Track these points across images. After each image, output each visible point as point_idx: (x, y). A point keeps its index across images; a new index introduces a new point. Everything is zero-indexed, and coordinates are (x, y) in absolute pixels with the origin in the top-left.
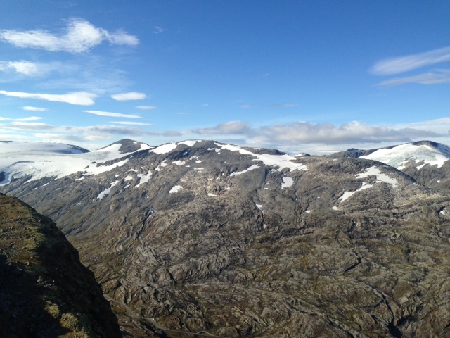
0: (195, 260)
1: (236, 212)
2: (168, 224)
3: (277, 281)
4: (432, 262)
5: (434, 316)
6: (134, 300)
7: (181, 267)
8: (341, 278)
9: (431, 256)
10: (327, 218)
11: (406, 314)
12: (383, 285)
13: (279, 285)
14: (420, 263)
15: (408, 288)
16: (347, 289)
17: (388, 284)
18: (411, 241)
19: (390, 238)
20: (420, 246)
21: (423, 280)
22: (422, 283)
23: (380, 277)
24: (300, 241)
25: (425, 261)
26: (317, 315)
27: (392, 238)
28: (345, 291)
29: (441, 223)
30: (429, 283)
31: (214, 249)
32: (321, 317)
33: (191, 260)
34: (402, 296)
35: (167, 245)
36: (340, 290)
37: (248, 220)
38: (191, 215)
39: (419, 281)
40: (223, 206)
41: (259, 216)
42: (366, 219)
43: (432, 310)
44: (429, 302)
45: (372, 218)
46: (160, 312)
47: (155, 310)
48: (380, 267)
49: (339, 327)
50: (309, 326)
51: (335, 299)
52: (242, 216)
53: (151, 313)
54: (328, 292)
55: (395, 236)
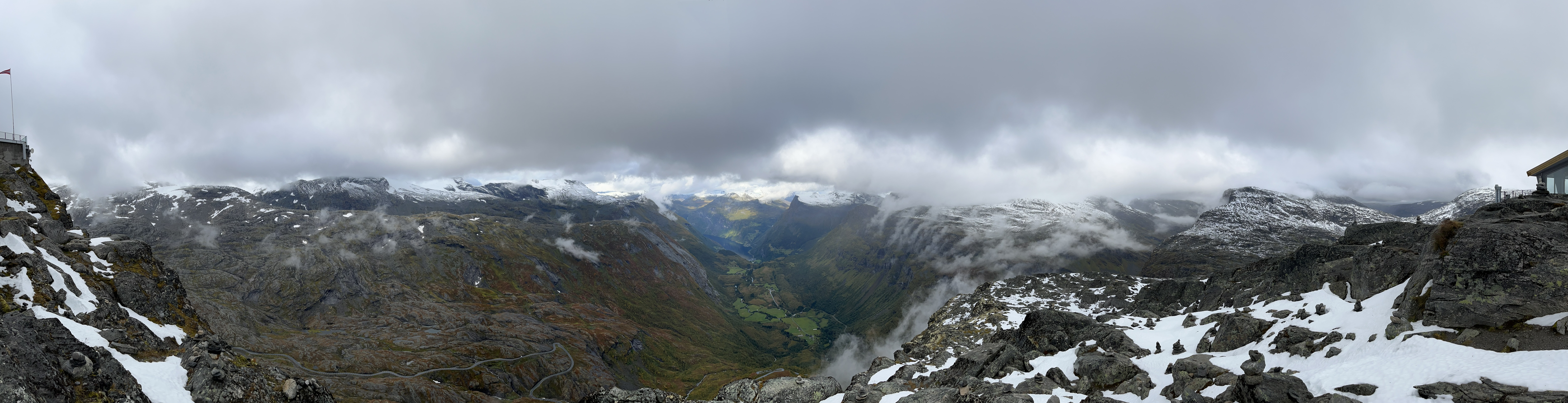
1: (136, 229)
34: (250, 277)
37: (147, 234)
40: (127, 225)
41: (154, 231)
44: (267, 279)
52: (142, 232)
55: (247, 238)
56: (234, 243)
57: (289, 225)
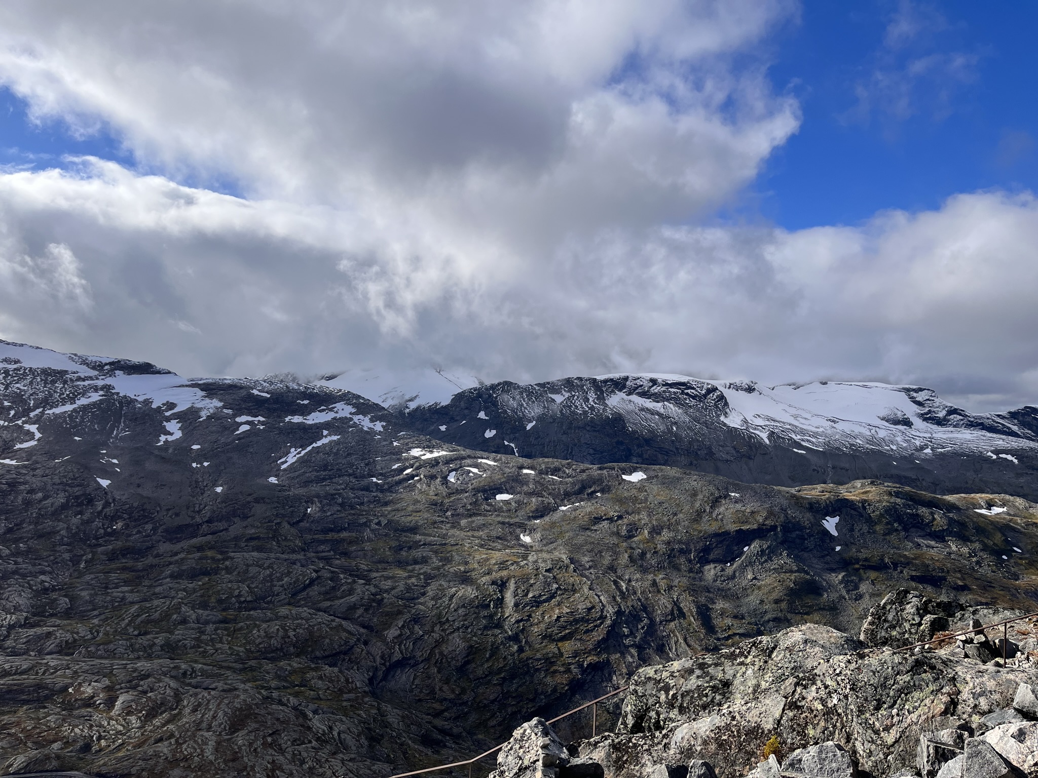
1: (46, 497)
3: (148, 637)
4: (436, 562)
5: (441, 653)
8: (284, 611)
9: (436, 552)
10: (257, 501)
11: (397, 656)
12: (360, 611)
13: (154, 644)
14: (417, 567)
15: (400, 613)
16: (294, 630)
17: (366, 610)
18: (403, 530)
19: (369, 527)
20: (418, 537)
21: (424, 594)
22: (422, 600)
23: (353, 599)
24: (200, 549)
25: (424, 561)
26: (236, 689)
27: (373, 526)
28: (291, 633)
29: (449, 495)
30: (432, 599)
32: (246, 691)
34: (389, 627)
36: (281, 633)
37: (80, 513)
39: (418, 598)
42: (331, 497)
43: (438, 643)
44: (433, 631)
45: (340, 494)
48: (354, 582)
49: (280, 703)
50: (220, 714)
51: (273, 651)
54: (257, 641)
55: (379, 524)
56: (344, 534)
57: (484, 491)
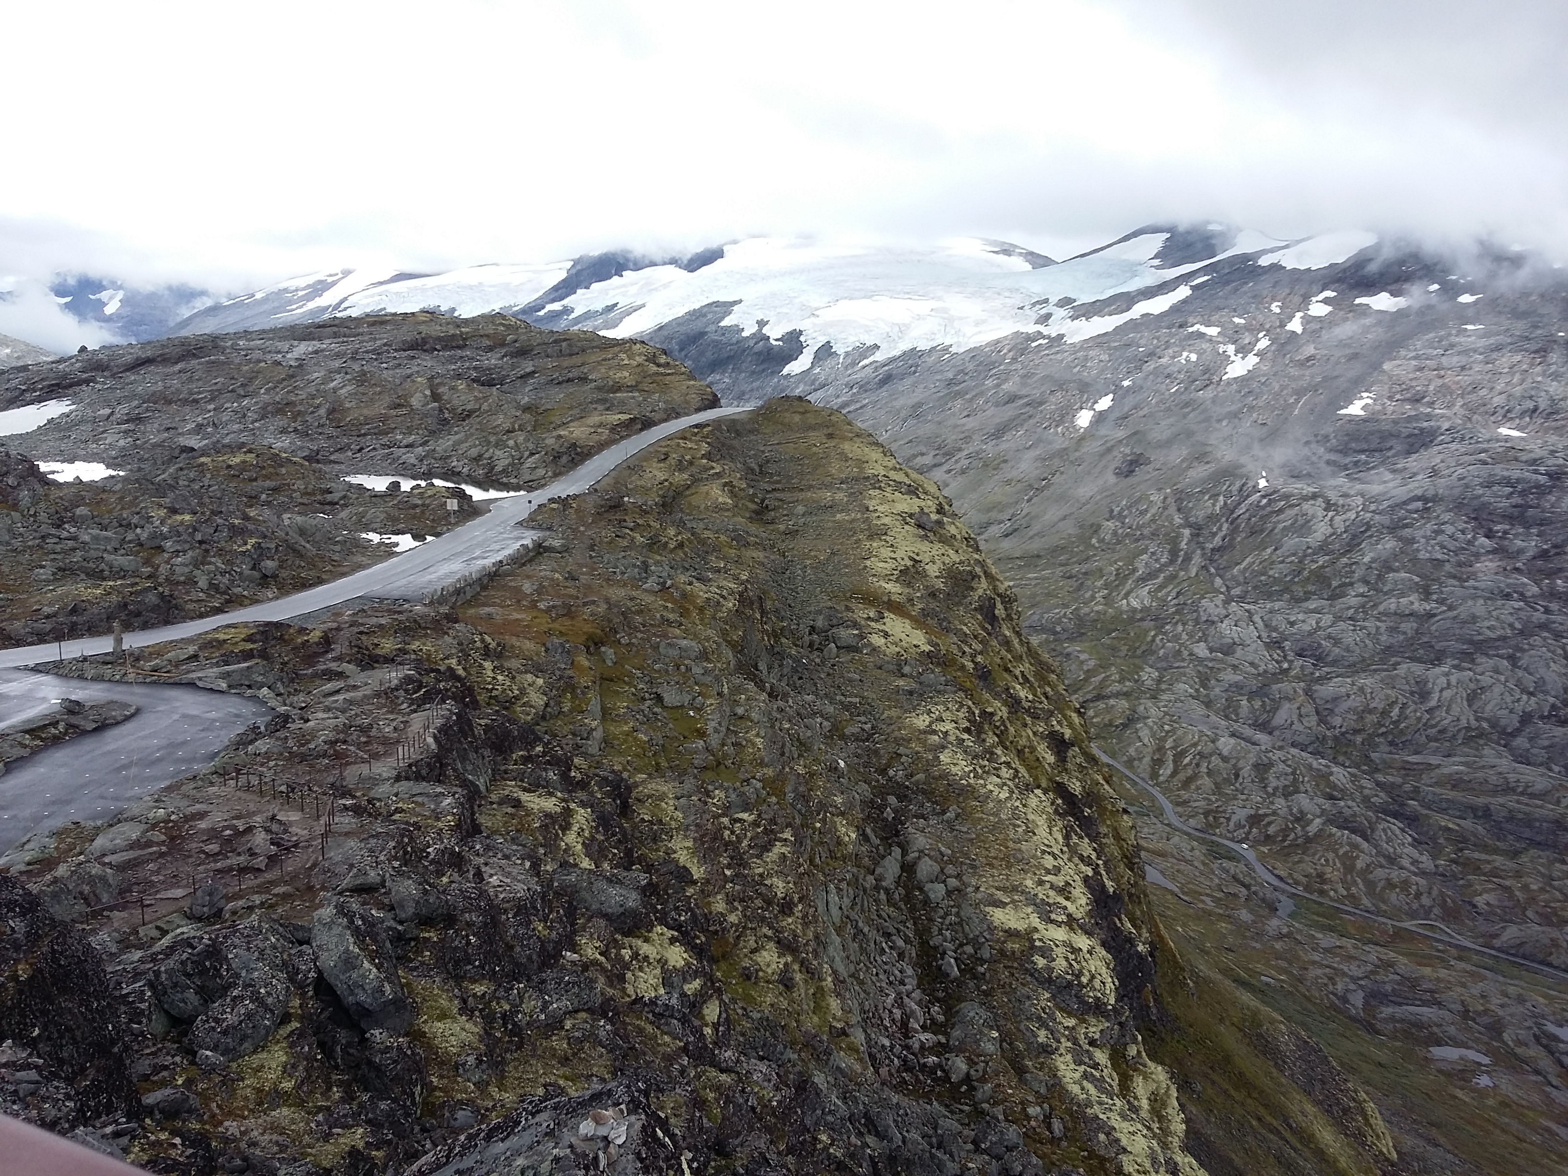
0: (1417, 669)
2: (1321, 530)
6: (1182, 776)
7: (1362, 689)
31: (1503, 638)
33: (1403, 669)
35: (1312, 605)
38: (1419, 504)
40: (1556, 477)
46: (1271, 830)
47: (1255, 820)
53: (1239, 826)
